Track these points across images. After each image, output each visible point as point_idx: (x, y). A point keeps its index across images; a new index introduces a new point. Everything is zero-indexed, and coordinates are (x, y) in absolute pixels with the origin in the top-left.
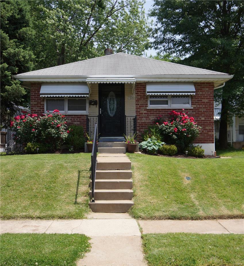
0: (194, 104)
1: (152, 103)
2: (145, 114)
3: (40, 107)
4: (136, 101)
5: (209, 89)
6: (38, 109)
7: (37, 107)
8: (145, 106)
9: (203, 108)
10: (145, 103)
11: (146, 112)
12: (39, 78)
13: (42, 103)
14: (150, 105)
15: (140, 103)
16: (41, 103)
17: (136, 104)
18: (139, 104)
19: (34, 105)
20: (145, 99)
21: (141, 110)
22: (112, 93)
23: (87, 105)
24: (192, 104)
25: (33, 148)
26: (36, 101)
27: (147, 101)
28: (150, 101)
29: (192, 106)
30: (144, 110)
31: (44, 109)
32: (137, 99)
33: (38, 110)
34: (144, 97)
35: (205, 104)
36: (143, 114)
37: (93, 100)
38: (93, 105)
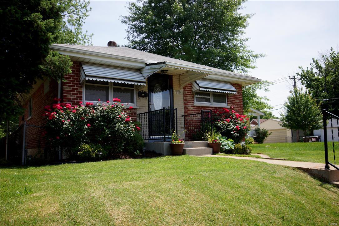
0: (229, 104)
1: (199, 99)
2: (192, 110)
3: (78, 94)
4: (184, 96)
5: (239, 90)
6: (74, 97)
7: (73, 94)
8: (192, 103)
9: (236, 108)
10: (192, 99)
11: (192, 108)
13: (79, 89)
14: (196, 101)
15: (188, 98)
17: (184, 100)
18: (186, 100)
19: (68, 91)
20: (191, 95)
21: (189, 106)
22: (157, 85)
24: (228, 103)
26: (71, 86)
27: (193, 97)
28: (196, 97)
29: (228, 105)
30: (191, 107)
31: (82, 97)
32: (185, 94)
33: (73, 99)
34: (191, 93)
35: (237, 104)
36: (190, 110)
37: (142, 91)
38: (143, 97)
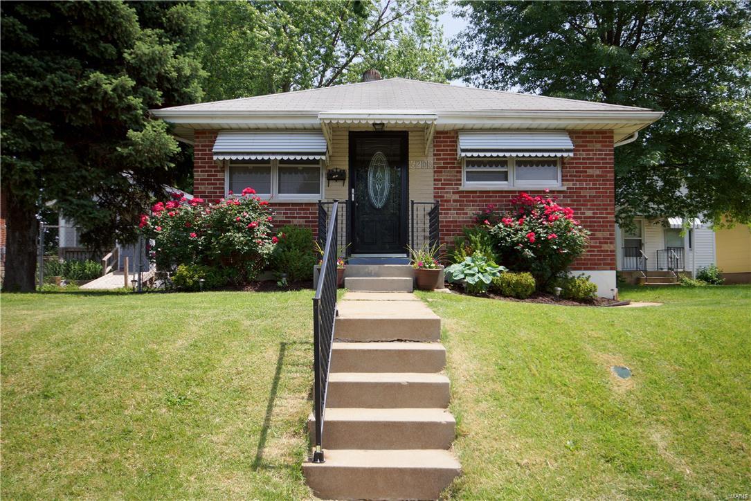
0: (568, 180)
1: (471, 177)
2: (454, 201)
3: (216, 184)
4: (435, 172)
5: (602, 146)
6: (210, 188)
7: (208, 184)
8: (456, 184)
9: (590, 189)
10: (456, 176)
11: (456, 197)
12: (212, 117)
13: (220, 175)
14: (467, 181)
15: (444, 176)
16: (217, 175)
17: (435, 180)
18: (440, 180)
19: (201, 180)
20: (454, 168)
21: (447, 193)
22: (379, 155)
23: (323, 181)
24: (563, 180)
25: (191, 278)
26: (206, 171)
27: (460, 172)
28: (467, 172)
29: (563, 185)
30: (454, 193)
31: (223, 188)
32: (438, 168)
33: (209, 192)
34: (454, 163)
35: (594, 180)
36: (449, 201)
37: (337, 169)
38: (336, 180)
